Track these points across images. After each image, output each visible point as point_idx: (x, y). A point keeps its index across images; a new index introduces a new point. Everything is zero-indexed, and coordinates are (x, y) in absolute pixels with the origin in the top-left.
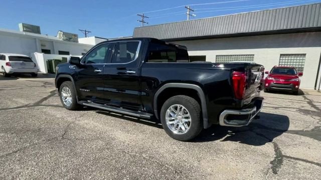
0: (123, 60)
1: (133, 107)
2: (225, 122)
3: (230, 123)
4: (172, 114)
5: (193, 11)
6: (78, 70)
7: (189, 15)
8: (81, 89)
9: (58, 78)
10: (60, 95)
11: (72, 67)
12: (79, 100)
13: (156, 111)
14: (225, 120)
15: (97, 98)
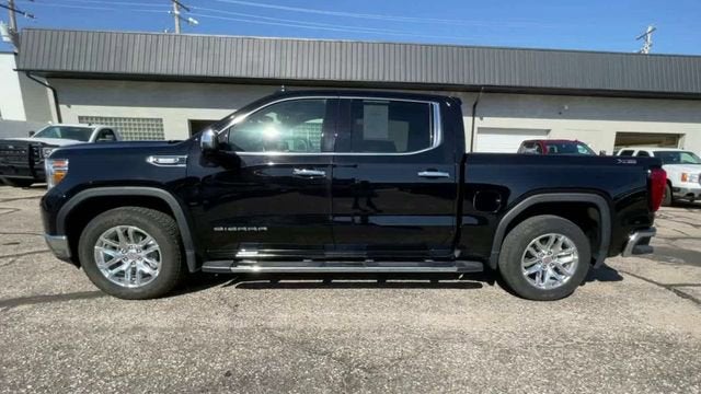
5: (188, 10)
7: (180, 17)
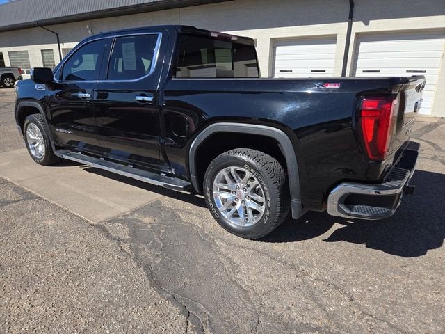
0: (127, 74)
1: (152, 166)
2: (340, 210)
3: (352, 213)
4: (228, 179)
6: (51, 93)
8: (57, 130)
9: (18, 108)
10: (25, 137)
11: (40, 87)
12: (58, 148)
13: (193, 177)
14: (342, 206)
15: (86, 145)
